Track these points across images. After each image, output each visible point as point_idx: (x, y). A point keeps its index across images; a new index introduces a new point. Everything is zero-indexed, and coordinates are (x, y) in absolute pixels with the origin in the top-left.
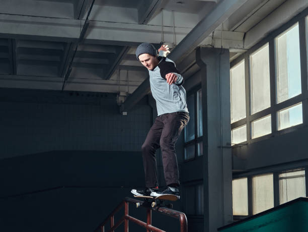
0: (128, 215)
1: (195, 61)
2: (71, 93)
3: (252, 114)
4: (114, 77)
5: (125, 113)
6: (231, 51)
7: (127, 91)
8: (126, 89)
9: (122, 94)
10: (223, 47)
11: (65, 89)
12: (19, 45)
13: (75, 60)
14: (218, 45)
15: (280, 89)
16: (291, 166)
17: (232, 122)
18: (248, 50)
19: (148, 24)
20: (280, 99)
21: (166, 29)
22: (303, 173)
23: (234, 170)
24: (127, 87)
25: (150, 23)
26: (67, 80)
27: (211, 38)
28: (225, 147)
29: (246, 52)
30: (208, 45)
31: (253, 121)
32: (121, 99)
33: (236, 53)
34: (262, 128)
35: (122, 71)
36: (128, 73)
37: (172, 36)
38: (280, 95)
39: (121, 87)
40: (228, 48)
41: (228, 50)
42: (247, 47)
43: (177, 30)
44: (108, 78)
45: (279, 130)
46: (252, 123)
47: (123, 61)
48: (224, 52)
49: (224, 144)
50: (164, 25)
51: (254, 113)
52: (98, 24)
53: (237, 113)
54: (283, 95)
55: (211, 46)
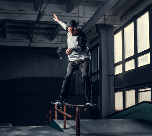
0: (56, 109)
1: (95, 32)
2: (34, 48)
3: (125, 59)
4: (55, 40)
5: (61, 58)
6: (114, 26)
7: (62, 47)
8: (61, 46)
9: (59, 48)
10: (110, 24)
11: (31, 46)
12: (7, 24)
13: (35, 31)
14: (107, 23)
15: (139, 45)
16: (144, 85)
17: (115, 62)
18: (123, 25)
19: (71, 13)
20: (139, 51)
21: (80, 15)
22: (150, 89)
23: (115, 88)
24: (62, 45)
25: (72, 12)
26: (31, 41)
27: (104, 20)
28: (111, 76)
29: (122, 27)
30: (103, 23)
31: (125, 62)
32: (59, 51)
33: (117, 27)
34: (130, 66)
35: (60, 37)
36: (62, 37)
37: (83, 19)
38: (139, 49)
39: (59, 44)
40: (113, 24)
41: (113, 25)
42: (123, 24)
43: (86, 16)
44: (52, 40)
45: (138, 67)
46: (125, 63)
47: (60, 31)
48: (110, 27)
49: (110, 74)
50: (79, 13)
51: (126, 58)
52: (46, 13)
53: (118, 58)
54: (141, 49)
55: (103, 24)
